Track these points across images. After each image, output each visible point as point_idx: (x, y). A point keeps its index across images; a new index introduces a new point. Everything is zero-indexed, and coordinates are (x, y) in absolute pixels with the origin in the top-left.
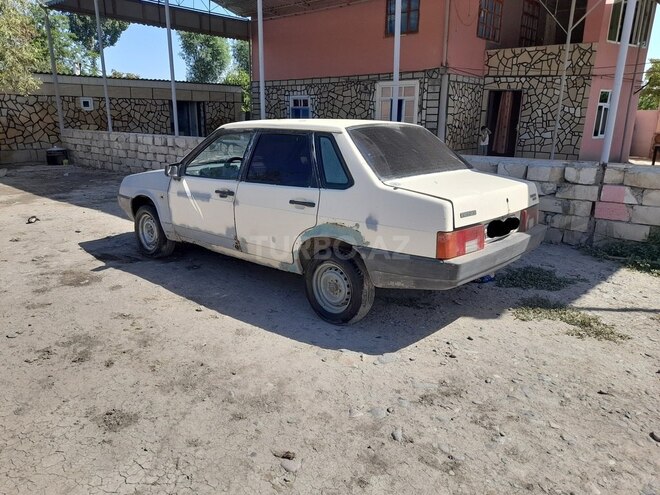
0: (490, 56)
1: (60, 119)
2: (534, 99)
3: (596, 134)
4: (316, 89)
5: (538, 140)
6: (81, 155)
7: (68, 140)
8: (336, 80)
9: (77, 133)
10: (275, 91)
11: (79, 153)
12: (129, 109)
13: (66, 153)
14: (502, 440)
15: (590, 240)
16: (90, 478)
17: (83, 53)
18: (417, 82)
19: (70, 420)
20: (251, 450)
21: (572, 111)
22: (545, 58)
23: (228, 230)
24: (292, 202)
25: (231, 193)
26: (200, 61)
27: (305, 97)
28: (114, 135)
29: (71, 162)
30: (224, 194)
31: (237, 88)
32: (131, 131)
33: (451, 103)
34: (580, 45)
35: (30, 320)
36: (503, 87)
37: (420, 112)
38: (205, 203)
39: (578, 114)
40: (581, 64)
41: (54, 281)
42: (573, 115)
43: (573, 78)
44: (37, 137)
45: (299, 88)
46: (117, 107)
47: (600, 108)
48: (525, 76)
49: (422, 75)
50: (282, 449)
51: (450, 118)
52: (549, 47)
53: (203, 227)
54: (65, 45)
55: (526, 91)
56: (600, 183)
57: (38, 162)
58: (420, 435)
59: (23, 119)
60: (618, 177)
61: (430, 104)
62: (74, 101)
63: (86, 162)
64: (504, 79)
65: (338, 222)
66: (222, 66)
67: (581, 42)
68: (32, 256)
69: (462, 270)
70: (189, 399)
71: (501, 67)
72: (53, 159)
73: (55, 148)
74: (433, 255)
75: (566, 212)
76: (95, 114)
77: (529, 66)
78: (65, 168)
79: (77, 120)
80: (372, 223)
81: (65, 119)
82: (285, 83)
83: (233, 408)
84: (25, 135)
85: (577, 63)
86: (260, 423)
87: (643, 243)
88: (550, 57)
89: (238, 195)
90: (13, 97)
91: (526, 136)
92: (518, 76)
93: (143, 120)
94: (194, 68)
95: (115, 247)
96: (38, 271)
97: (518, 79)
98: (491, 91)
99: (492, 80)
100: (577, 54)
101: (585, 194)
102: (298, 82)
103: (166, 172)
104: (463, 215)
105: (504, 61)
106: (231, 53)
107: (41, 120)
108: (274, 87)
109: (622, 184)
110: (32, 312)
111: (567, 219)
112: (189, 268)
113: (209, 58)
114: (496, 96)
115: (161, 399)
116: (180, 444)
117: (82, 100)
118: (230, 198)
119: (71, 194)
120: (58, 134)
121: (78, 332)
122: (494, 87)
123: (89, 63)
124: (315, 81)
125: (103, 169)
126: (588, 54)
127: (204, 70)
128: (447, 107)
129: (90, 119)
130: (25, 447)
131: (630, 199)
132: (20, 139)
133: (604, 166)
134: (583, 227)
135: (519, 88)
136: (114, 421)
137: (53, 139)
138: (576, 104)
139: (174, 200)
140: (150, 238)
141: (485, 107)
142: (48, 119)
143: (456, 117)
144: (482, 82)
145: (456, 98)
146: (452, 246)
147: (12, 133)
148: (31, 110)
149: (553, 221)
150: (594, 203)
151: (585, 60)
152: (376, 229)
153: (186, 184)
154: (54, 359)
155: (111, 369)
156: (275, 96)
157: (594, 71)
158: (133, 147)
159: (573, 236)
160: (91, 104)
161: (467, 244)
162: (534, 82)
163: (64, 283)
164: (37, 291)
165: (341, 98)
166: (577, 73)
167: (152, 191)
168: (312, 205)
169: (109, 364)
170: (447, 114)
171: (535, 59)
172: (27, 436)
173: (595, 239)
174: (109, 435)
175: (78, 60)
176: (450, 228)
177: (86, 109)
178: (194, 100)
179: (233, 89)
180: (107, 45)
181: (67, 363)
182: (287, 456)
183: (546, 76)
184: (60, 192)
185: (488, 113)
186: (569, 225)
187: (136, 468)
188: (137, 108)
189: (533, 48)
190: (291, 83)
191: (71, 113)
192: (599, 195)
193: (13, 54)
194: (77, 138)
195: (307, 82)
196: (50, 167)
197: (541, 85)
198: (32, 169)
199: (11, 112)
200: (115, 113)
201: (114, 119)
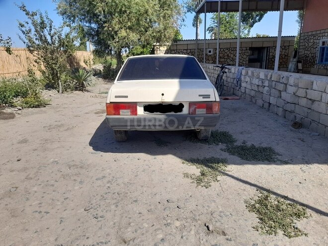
10: (312, 37)
12: (228, 53)
45: (326, 34)
46: (223, 53)
81: (200, 59)
82: (318, 32)
93: (234, 58)
102: (326, 31)
117: (209, 50)
129: (210, 59)
160: (212, 52)
161: (121, 111)
177: (210, 54)
178: (264, 46)
180: (256, 22)
191: (203, 56)
200: (221, 55)
201: (220, 58)
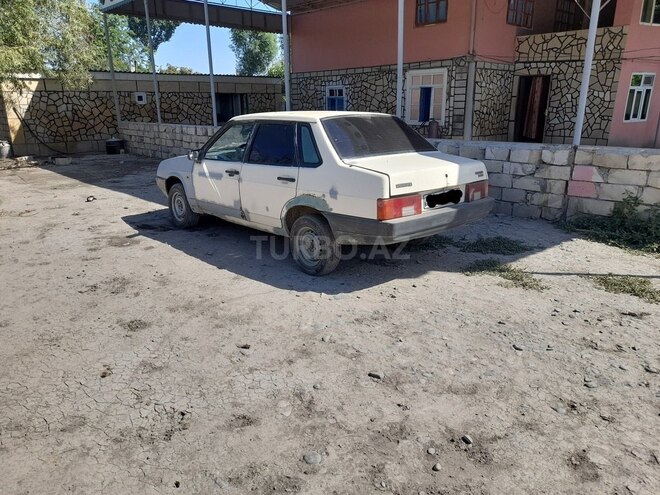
0: (521, 42)
1: (117, 113)
2: (564, 83)
3: (627, 117)
4: (351, 78)
5: (567, 125)
6: (136, 145)
7: (125, 132)
8: (369, 70)
9: (132, 125)
10: (312, 81)
11: (134, 144)
12: (178, 102)
13: (123, 144)
14: (400, 344)
15: (564, 215)
16: (115, 353)
17: (140, 49)
18: (444, 71)
19: (107, 325)
20: (222, 344)
21: (601, 95)
22: (575, 42)
23: (235, 202)
24: (279, 178)
25: (237, 173)
26: (248, 53)
27: (340, 87)
28: (163, 127)
29: (127, 152)
30: (232, 173)
31: (277, 80)
32: (180, 122)
33: (478, 90)
34: (611, 29)
35: (84, 268)
36: (534, 72)
37: (448, 99)
38: (219, 181)
39: (607, 99)
40: (611, 47)
41: (103, 243)
42: (603, 100)
43: (603, 62)
44: (98, 129)
45: (334, 79)
46: (168, 101)
47: (632, 91)
48: (555, 62)
49: (450, 63)
50: (244, 343)
51: (477, 104)
52: (579, 31)
53: (217, 201)
54: (124, 43)
55: (555, 76)
56: (572, 164)
57: (99, 152)
58: (342, 339)
59: (86, 113)
60: (588, 158)
61: (458, 91)
62: (129, 96)
63: (140, 152)
64: (533, 65)
65: (311, 193)
66: (270, 57)
67: (611, 25)
68: (89, 225)
69: (396, 228)
70: (188, 315)
71: (532, 54)
72: (112, 149)
73: (114, 139)
74: (374, 216)
75: (544, 190)
76: (148, 107)
77: (559, 51)
78: (121, 157)
79: (132, 114)
80: (334, 193)
81: (121, 113)
82: (321, 74)
83: (217, 322)
84: (87, 127)
85: (607, 47)
86: (233, 330)
87: (609, 217)
88: (580, 42)
89: (241, 174)
90: (77, 94)
91: (556, 121)
92: (548, 61)
93: (191, 112)
94: (243, 60)
95: (154, 220)
96: (92, 236)
97: (548, 65)
98: (521, 77)
99: (521, 66)
100: (607, 38)
101: (559, 174)
102: (334, 73)
103: (189, 157)
104: (398, 186)
105: (534, 47)
106: (279, 44)
107: (101, 113)
108: (311, 78)
109: (591, 165)
110: (86, 263)
111: (544, 197)
112: (209, 236)
113: (258, 50)
114: (527, 82)
115: (168, 315)
116: (176, 339)
117: (137, 94)
118: (236, 176)
119: (124, 179)
120: (115, 126)
121: (117, 276)
122: (525, 72)
123: (146, 58)
124: (349, 72)
125: (154, 157)
126: (618, 38)
127: (252, 62)
128: (474, 93)
129: (144, 113)
130: (77, 337)
131: (597, 178)
132: (83, 131)
133: (575, 148)
134: (558, 203)
135: (549, 73)
136: (135, 326)
137: (112, 130)
138: (605, 88)
139: (197, 180)
140: (179, 211)
141: (515, 93)
142: (107, 113)
143: (484, 103)
144: (512, 68)
145: (484, 85)
146: (388, 210)
147: (76, 125)
148: (93, 104)
149: (532, 199)
150: (567, 182)
151: (616, 44)
152: (336, 198)
153: (205, 166)
154: (98, 291)
155: (139, 298)
156: (312, 87)
157: (624, 55)
158: (178, 137)
159: (550, 212)
160: (144, 98)
161: (404, 209)
162: (564, 67)
163: (111, 244)
164: (91, 250)
165: (373, 87)
166: (607, 57)
167: (180, 172)
168: (293, 180)
169: (137, 295)
170: (474, 100)
171: (564, 46)
172: (78, 332)
173: (568, 214)
174: (130, 333)
175: (135, 57)
176: (387, 196)
177: (140, 103)
178: (238, 92)
179: (274, 81)
180: (162, 40)
181: (107, 293)
182: (246, 347)
183: (576, 61)
184: (114, 177)
185: (518, 99)
186: (547, 202)
187: (145, 350)
188: (185, 101)
189: (563, 33)
190: (327, 73)
191: (127, 107)
192: (571, 174)
193: (76, 56)
194: (131, 130)
195: (342, 72)
196: (109, 156)
197: (571, 70)
198: (94, 157)
199: (75, 107)
200: (165, 106)
201: (164, 111)
